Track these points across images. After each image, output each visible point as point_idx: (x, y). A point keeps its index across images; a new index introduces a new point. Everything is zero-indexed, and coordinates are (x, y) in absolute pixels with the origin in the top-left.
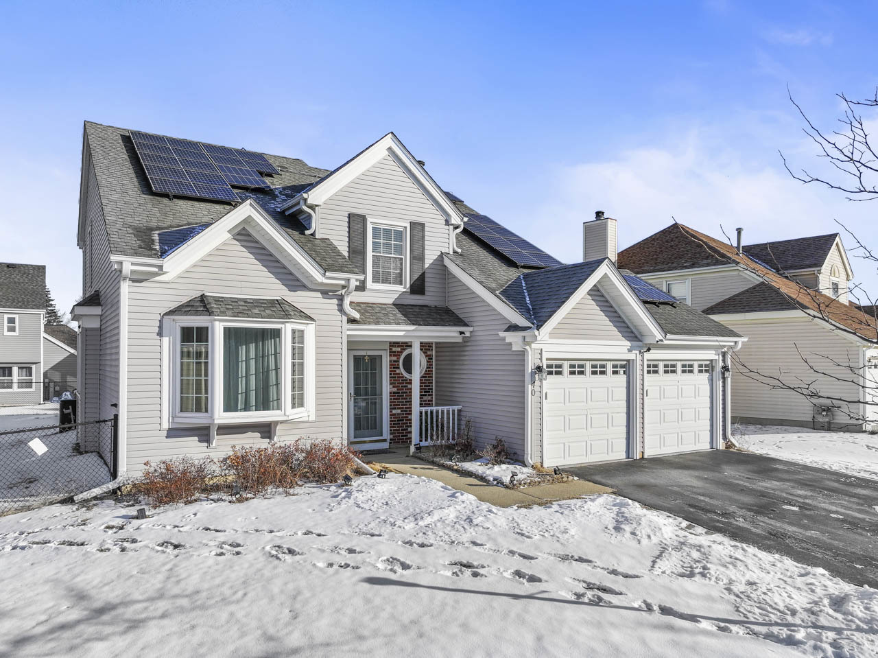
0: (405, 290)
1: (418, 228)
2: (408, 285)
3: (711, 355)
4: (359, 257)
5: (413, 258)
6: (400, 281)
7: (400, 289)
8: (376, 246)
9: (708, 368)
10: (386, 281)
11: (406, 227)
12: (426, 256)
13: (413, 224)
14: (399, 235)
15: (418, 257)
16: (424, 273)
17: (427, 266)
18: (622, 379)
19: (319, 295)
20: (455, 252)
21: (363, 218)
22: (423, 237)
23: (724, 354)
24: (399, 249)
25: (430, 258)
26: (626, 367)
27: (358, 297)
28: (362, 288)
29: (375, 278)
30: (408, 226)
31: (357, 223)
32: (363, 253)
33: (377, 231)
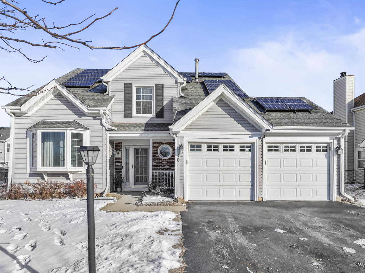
0: (153, 116)
1: (160, 87)
2: (154, 114)
3: (327, 140)
4: (129, 103)
5: (157, 101)
6: (150, 112)
7: (151, 116)
8: (138, 97)
9: (326, 149)
10: (145, 113)
11: (153, 87)
12: (164, 100)
13: (157, 85)
14: (150, 91)
15: (160, 100)
16: (163, 108)
17: (164, 104)
18: (247, 154)
19: (92, 118)
20: (181, 96)
21: (131, 85)
22: (163, 90)
23: (339, 140)
24: (151, 98)
25: (166, 100)
26: (251, 148)
27: (128, 120)
28: (131, 116)
29: (138, 112)
30: (154, 86)
31: (128, 87)
32: (131, 101)
33: (138, 90)
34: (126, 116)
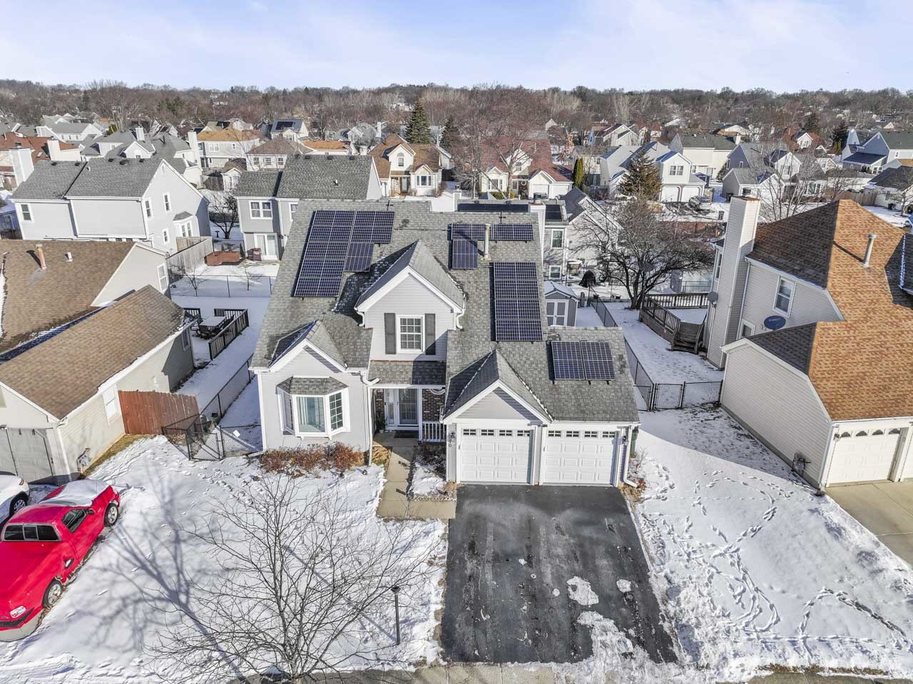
0: (422, 352)
1: (431, 318)
2: (424, 349)
4: (392, 337)
5: (427, 334)
6: (419, 346)
7: (419, 352)
8: (403, 329)
9: (613, 435)
10: (411, 346)
11: (422, 317)
12: (436, 332)
13: (427, 315)
14: (418, 321)
15: (430, 334)
16: (434, 344)
17: (437, 338)
18: (526, 439)
20: (458, 329)
21: (393, 315)
22: (435, 322)
24: (419, 330)
25: (439, 334)
27: (390, 357)
28: (395, 353)
29: (404, 346)
30: (424, 316)
31: (389, 318)
32: (394, 334)
33: (403, 321)
34: (387, 352)
